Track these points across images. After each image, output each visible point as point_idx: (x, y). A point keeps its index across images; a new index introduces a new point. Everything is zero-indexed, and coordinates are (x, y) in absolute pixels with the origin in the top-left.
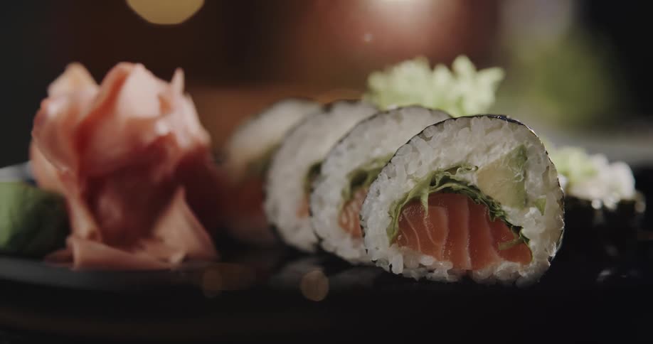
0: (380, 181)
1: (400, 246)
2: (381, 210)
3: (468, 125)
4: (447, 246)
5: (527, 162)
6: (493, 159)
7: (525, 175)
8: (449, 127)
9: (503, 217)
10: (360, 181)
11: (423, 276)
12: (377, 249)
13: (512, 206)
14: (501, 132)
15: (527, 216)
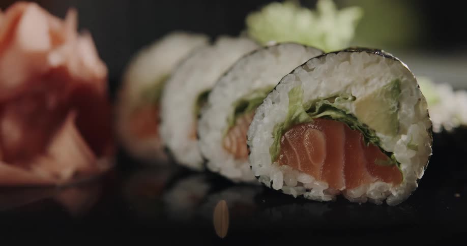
0: (265, 105)
1: (281, 165)
2: (265, 131)
3: (348, 59)
4: (325, 167)
5: (401, 94)
6: (370, 91)
7: (399, 106)
8: (330, 60)
9: (377, 143)
10: (242, 108)
11: (301, 194)
12: (260, 166)
13: (386, 133)
14: (378, 68)
15: (399, 142)
